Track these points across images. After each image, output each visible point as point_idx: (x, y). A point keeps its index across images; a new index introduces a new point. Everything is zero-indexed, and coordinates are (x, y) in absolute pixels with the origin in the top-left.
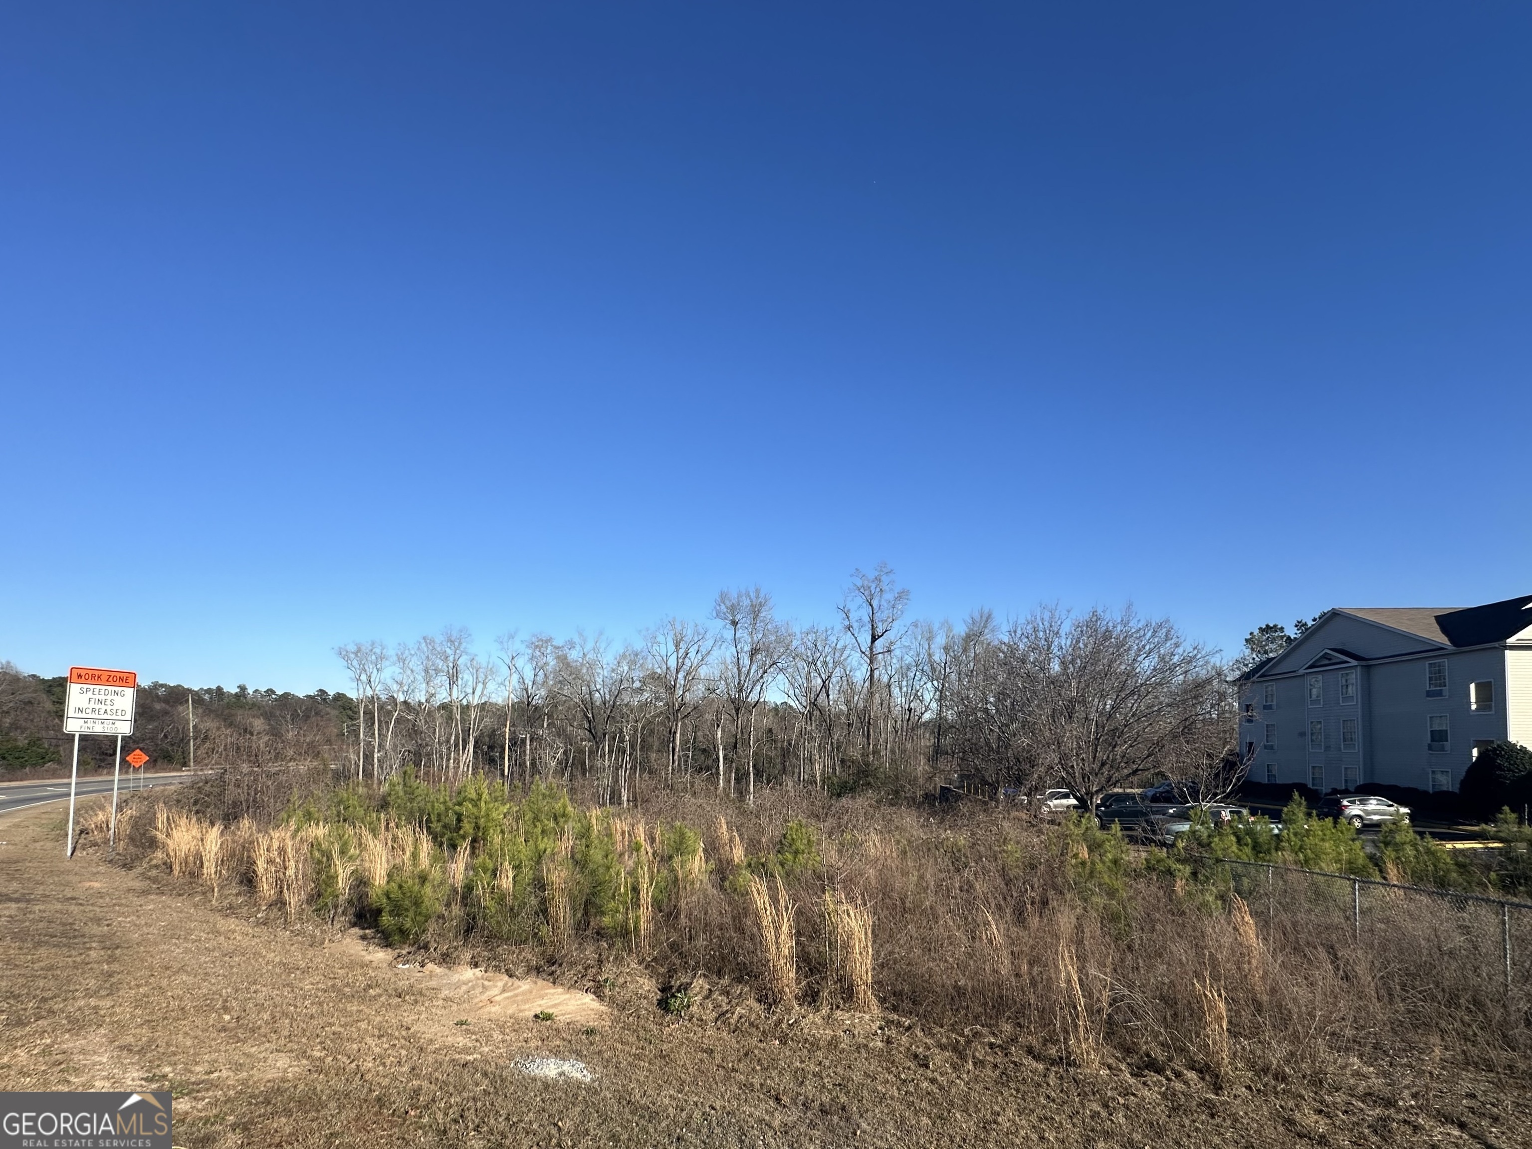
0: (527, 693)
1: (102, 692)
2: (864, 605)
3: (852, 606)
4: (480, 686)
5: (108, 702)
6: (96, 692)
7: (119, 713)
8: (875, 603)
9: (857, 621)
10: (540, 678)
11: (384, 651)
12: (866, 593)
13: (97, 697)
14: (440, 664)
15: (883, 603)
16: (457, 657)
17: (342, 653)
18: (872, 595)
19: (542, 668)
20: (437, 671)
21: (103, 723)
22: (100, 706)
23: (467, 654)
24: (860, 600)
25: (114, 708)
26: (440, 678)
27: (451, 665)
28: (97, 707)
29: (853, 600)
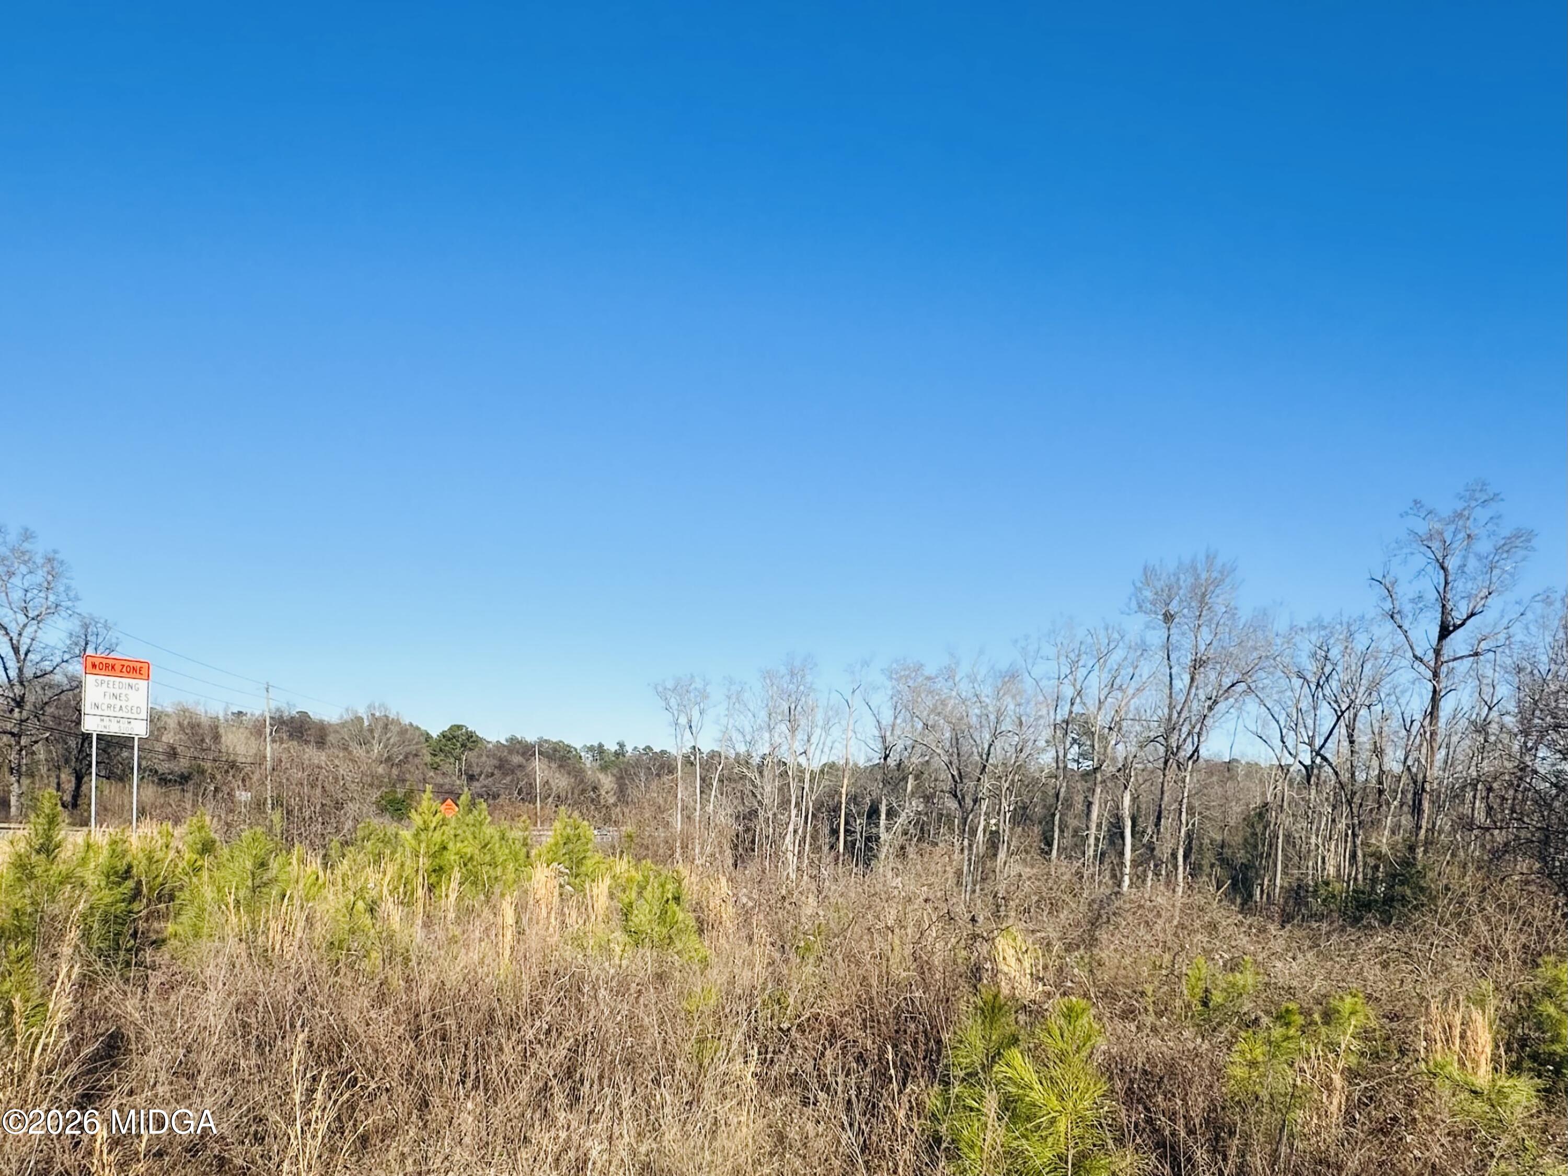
0: (884, 741)
1: (117, 685)
2: (1430, 569)
3: (1401, 573)
5: (123, 698)
6: (111, 685)
7: (134, 710)
8: (1452, 563)
9: (1412, 601)
12: (1435, 545)
13: (112, 691)
18: (1446, 547)
21: (118, 722)
22: (115, 701)
24: (1420, 560)
25: (130, 704)
28: (112, 702)
29: (1405, 562)
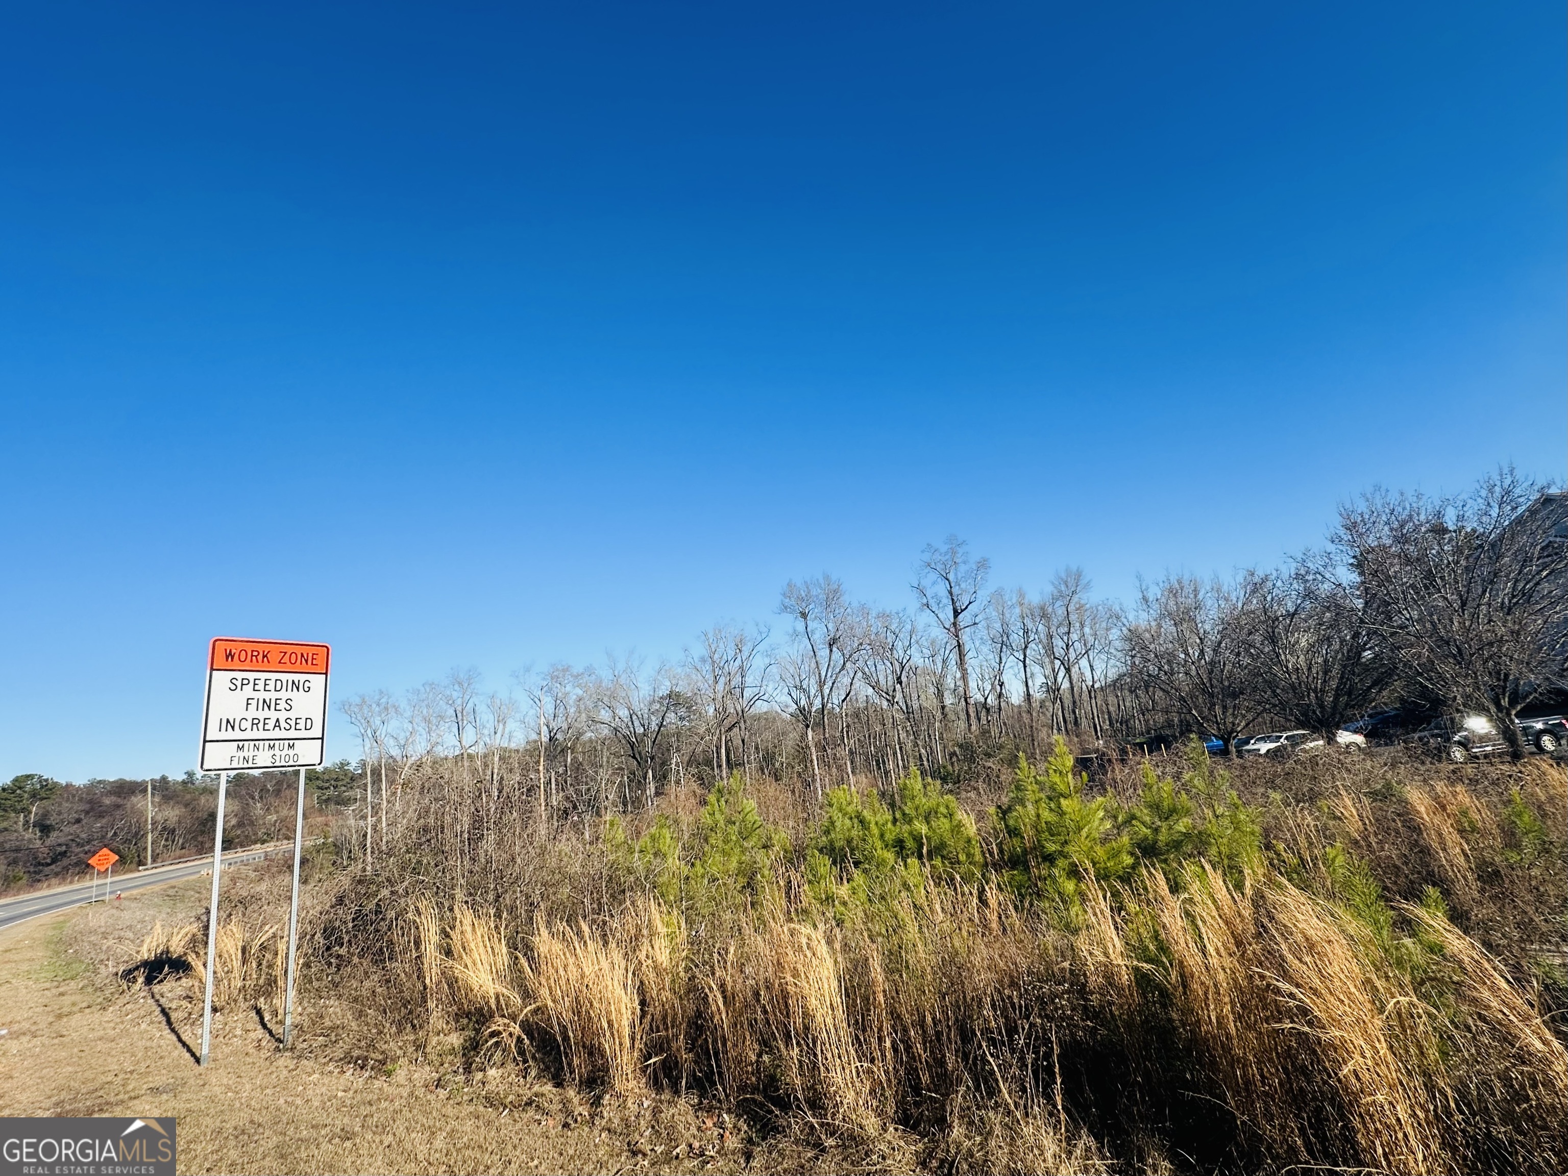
0: (548, 727)
1: (271, 686)
2: (939, 580)
3: (927, 582)
5: (282, 705)
6: (260, 686)
7: (301, 725)
8: (951, 577)
9: (933, 598)
10: (562, 709)
13: (262, 695)
14: (446, 711)
15: (961, 575)
18: (947, 569)
20: (442, 718)
21: (271, 747)
22: (266, 713)
24: (935, 575)
25: (292, 715)
26: (446, 725)
28: (261, 715)
29: (926, 577)
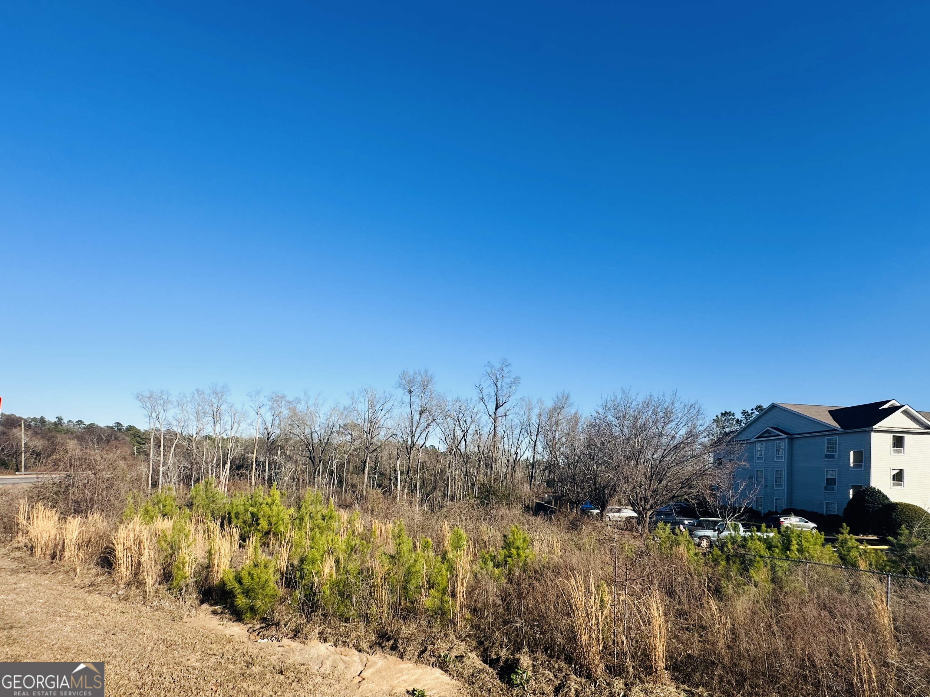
0: (267, 431)
2: (492, 385)
3: (484, 385)
4: (236, 425)
8: (499, 384)
9: (487, 395)
10: (277, 421)
11: (170, 398)
12: (493, 378)
14: (208, 409)
15: (504, 384)
16: (219, 405)
17: (138, 397)
18: (497, 379)
19: (278, 416)
20: (205, 414)
23: (226, 402)
26: (207, 418)
27: (215, 410)
29: (485, 381)
